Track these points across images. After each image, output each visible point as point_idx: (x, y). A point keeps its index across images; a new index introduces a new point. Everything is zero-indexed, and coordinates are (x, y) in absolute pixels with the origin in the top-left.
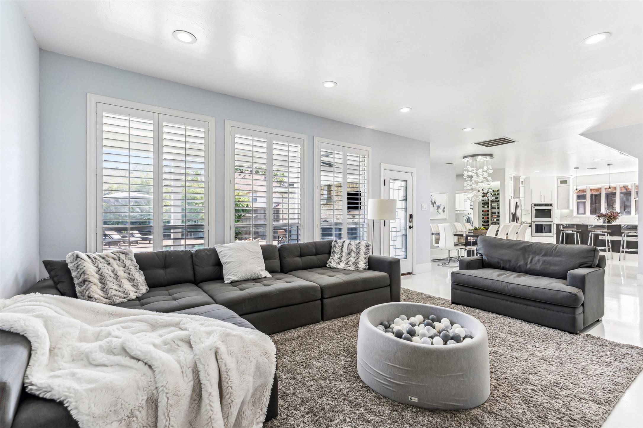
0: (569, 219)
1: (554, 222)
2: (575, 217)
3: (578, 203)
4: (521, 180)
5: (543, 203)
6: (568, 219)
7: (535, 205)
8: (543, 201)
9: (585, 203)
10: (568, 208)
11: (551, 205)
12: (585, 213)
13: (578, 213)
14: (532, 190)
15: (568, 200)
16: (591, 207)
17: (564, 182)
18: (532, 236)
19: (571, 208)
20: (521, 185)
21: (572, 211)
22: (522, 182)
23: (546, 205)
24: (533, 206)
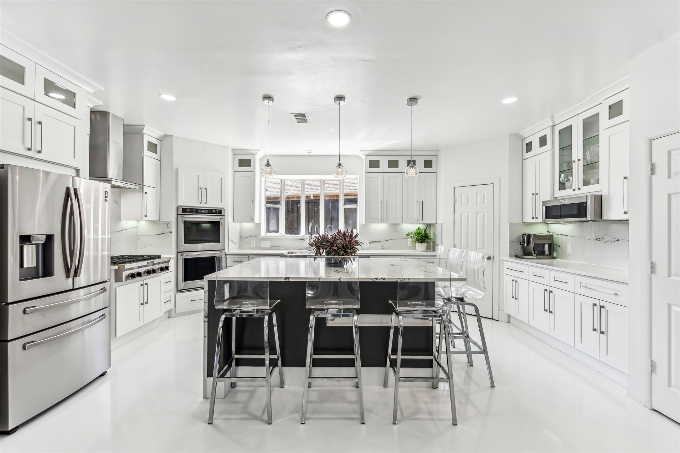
0: (255, 241)
1: (226, 251)
2: (263, 239)
3: (268, 209)
4: (147, 139)
5: (203, 205)
6: (252, 241)
7: (185, 210)
8: (204, 201)
9: (278, 209)
10: (252, 219)
11: (220, 212)
12: (277, 231)
13: (268, 231)
14: (177, 170)
15: (253, 202)
16: (287, 219)
17: (245, 163)
18: (178, 291)
19: (257, 220)
20: (146, 153)
21: (259, 225)
22: (153, 147)
23: (210, 212)
24: (180, 212)
